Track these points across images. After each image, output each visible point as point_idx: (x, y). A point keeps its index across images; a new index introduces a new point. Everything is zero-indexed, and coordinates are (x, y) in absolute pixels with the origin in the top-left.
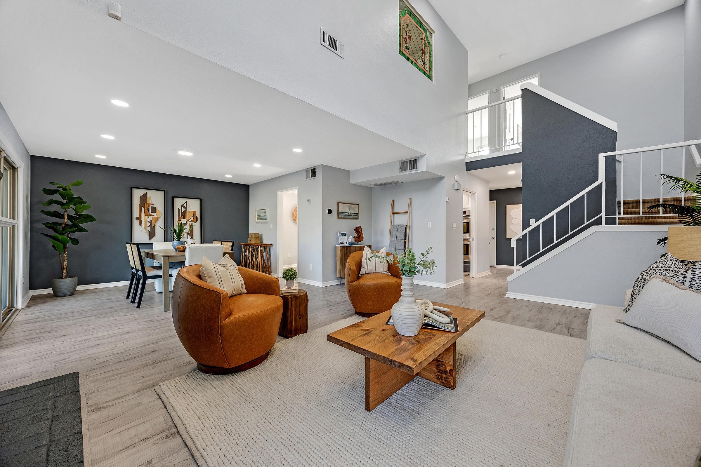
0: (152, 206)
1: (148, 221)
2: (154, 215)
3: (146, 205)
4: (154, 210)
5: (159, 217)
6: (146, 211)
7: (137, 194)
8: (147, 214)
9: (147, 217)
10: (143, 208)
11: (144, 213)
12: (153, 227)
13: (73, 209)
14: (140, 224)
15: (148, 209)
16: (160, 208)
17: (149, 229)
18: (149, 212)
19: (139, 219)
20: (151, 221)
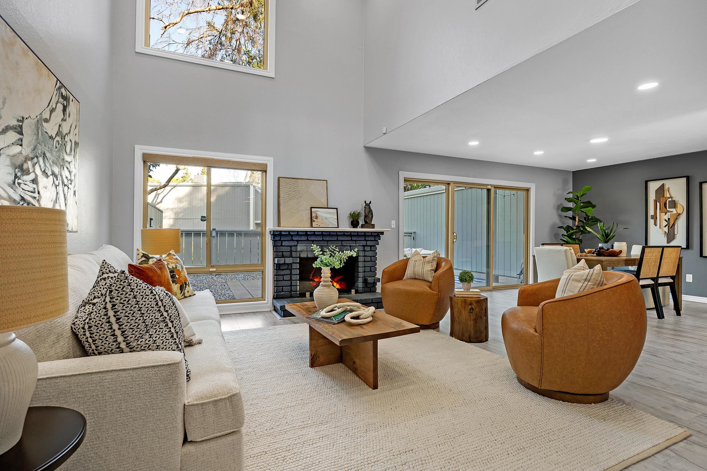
0: (670, 199)
1: (666, 220)
2: (672, 212)
3: (663, 200)
4: (674, 204)
5: (679, 214)
6: (662, 207)
7: (653, 186)
8: (663, 211)
9: (663, 214)
10: (658, 204)
11: (660, 209)
12: (671, 226)
13: (570, 218)
14: (655, 224)
15: (665, 204)
16: (682, 201)
17: (666, 229)
18: (666, 209)
19: (654, 217)
20: (669, 219)
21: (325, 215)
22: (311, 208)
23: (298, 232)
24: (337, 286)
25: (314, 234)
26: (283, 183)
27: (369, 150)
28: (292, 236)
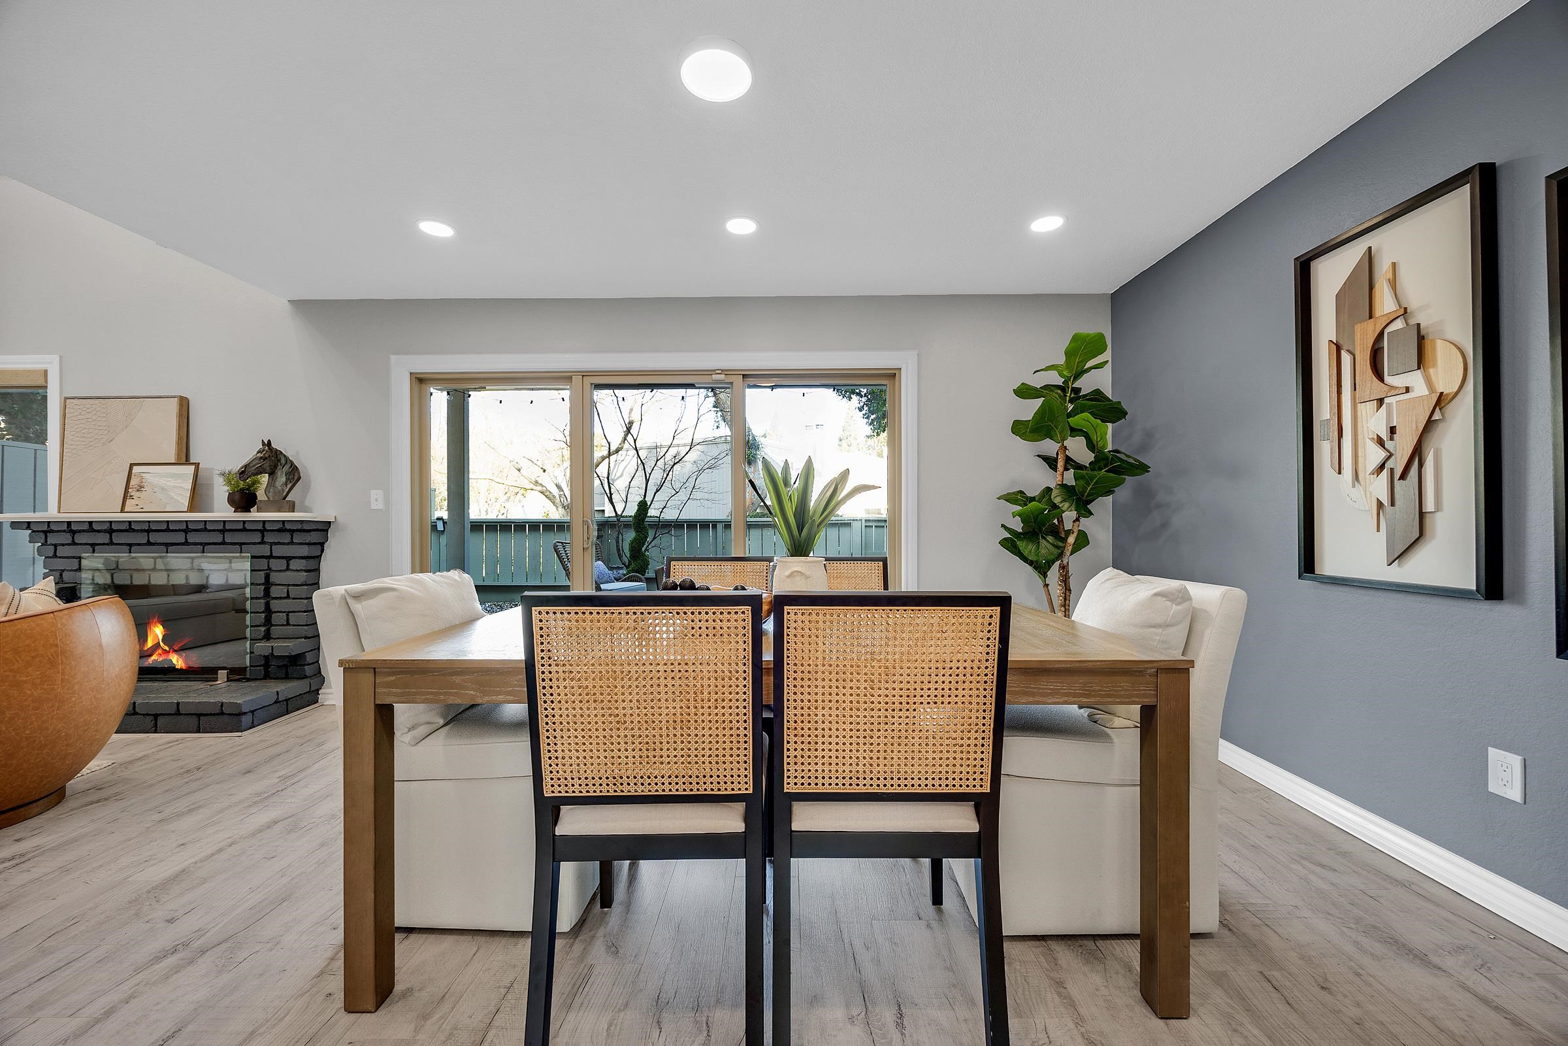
0: (1398, 325)
1: (1377, 439)
2: (1407, 390)
3: (1364, 334)
8: (1368, 392)
9: (1368, 408)
11: (1355, 387)
12: (1400, 469)
14: (1339, 462)
15: (1376, 355)
17: (1382, 487)
20: (1393, 432)
21: (163, 482)
22: (132, 465)
23: (91, 523)
24: (180, 662)
25: (130, 527)
26: (72, 411)
27: (303, 307)
28: (74, 532)
